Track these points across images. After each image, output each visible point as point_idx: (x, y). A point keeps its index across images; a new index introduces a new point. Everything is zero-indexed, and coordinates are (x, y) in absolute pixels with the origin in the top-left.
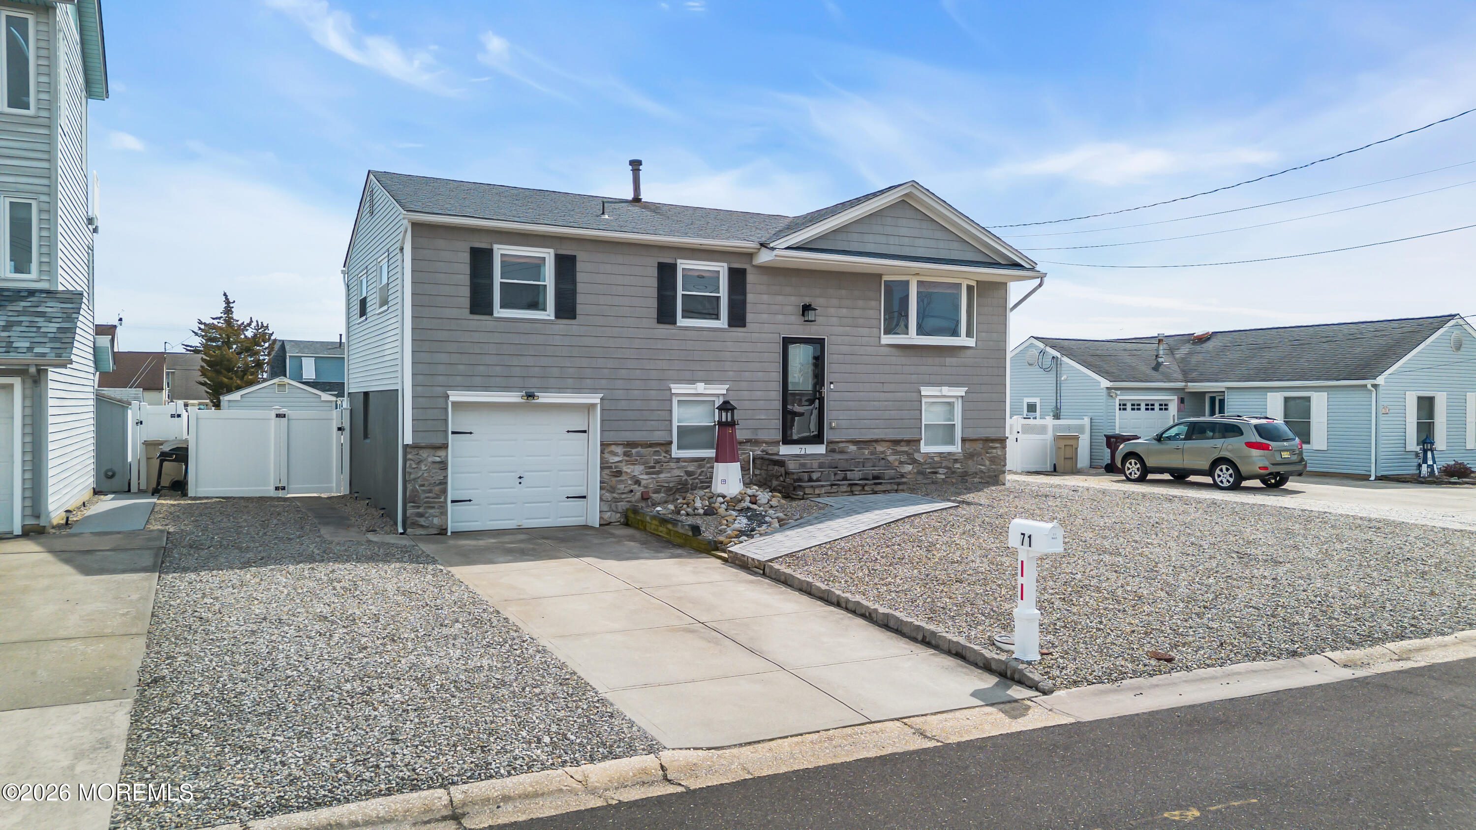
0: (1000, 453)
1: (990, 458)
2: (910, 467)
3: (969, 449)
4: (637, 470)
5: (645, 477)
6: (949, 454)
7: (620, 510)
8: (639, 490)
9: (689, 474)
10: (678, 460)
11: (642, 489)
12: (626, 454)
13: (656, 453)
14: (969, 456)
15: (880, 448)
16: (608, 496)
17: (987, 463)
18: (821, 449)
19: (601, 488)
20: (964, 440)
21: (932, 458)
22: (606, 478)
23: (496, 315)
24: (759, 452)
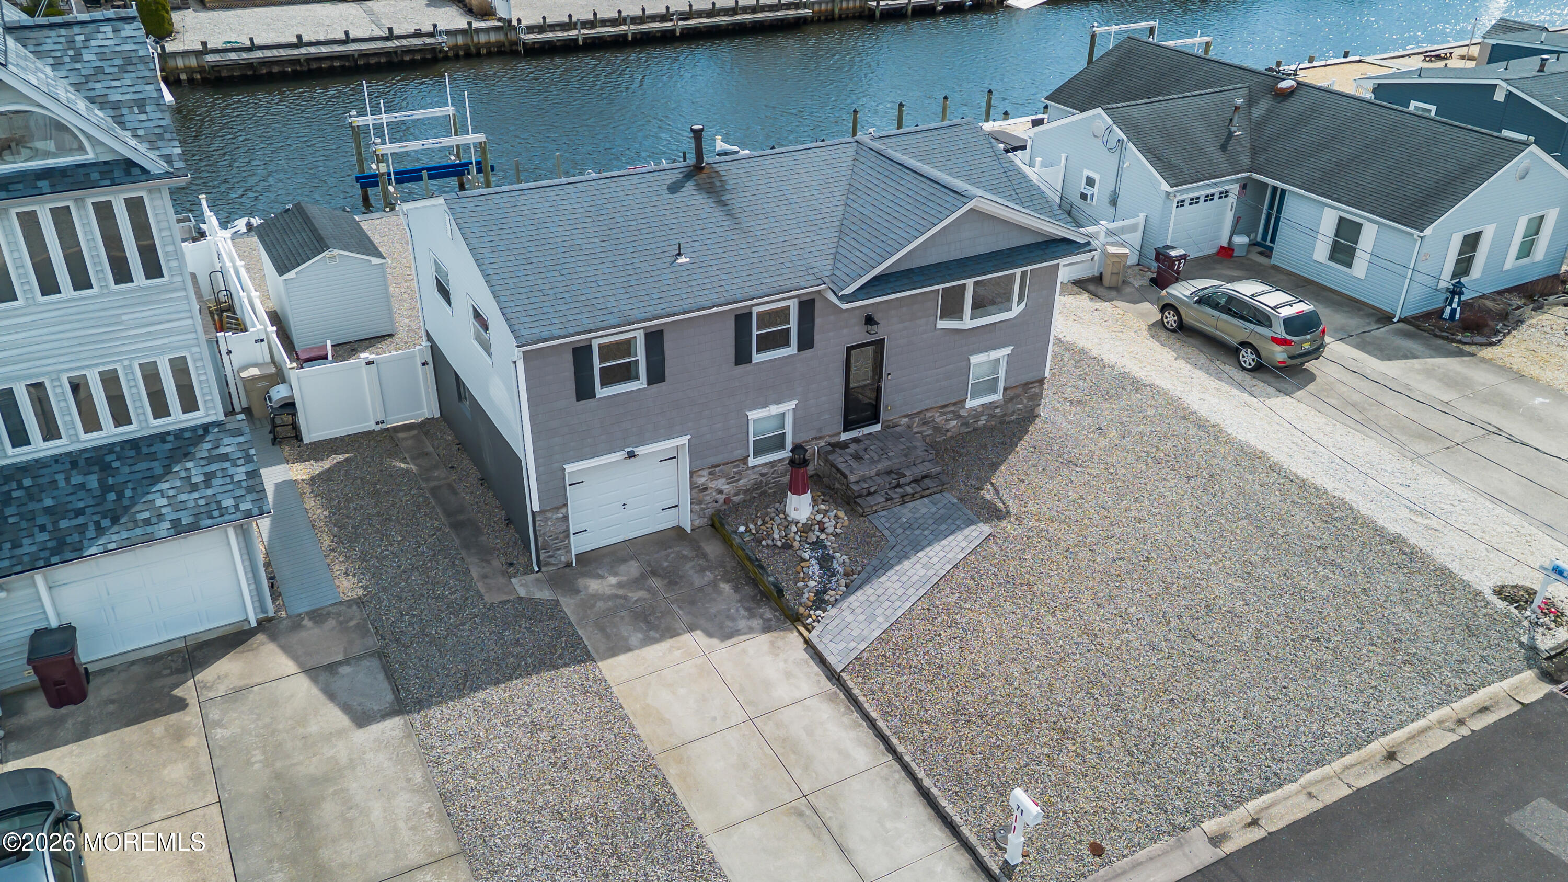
0: (1037, 391)
1: (1028, 397)
2: (955, 422)
3: (1009, 395)
4: (721, 484)
5: (727, 486)
6: (991, 403)
7: (707, 515)
8: (721, 498)
9: (762, 475)
10: (754, 467)
11: (724, 496)
12: (710, 474)
13: (735, 467)
14: (1008, 400)
15: (929, 414)
16: (697, 507)
17: (1025, 401)
18: (877, 428)
19: (691, 503)
20: (1005, 389)
21: (976, 410)
22: (695, 495)
23: (598, 396)
24: (823, 444)
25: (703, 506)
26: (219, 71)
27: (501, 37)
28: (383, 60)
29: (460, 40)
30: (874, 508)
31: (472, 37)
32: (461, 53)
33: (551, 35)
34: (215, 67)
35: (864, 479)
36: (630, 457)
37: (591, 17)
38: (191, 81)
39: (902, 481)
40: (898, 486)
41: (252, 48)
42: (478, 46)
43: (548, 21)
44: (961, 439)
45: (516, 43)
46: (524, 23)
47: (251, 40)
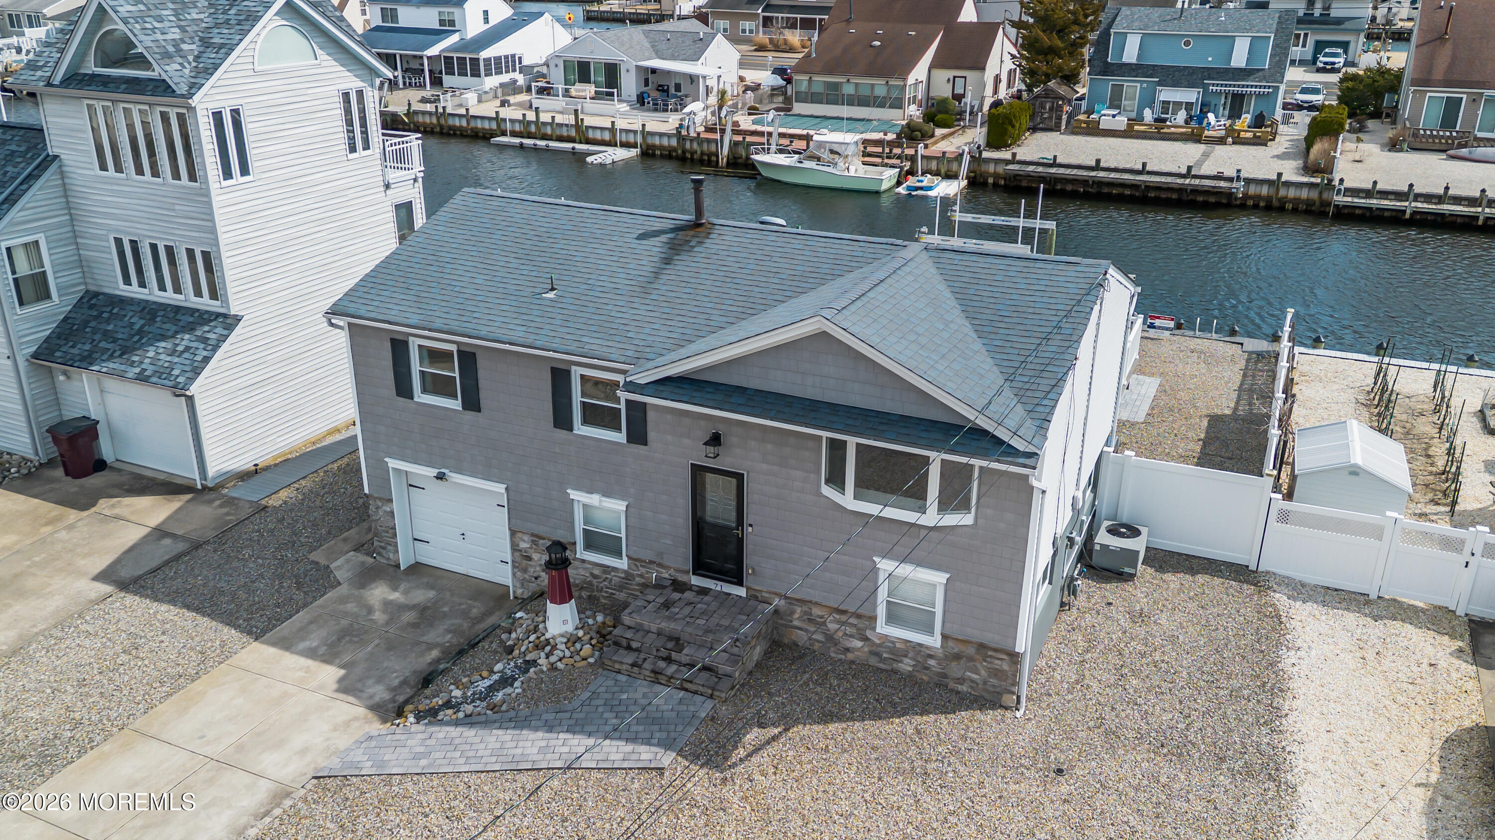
0: (1005, 667)
1: (989, 668)
2: (859, 644)
3: (953, 648)
6: (920, 645)
7: (533, 589)
10: (583, 561)
12: (534, 543)
14: (951, 655)
15: (817, 611)
16: (519, 575)
17: (983, 673)
18: (742, 592)
19: (513, 566)
20: (945, 636)
21: (893, 643)
22: (518, 559)
23: (416, 399)
24: (666, 576)
25: (526, 576)
26: (1021, 180)
27: (1314, 195)
28: (1175, 196)
29: (1265, 191)
30: (617, 666)
31: (1278, 189)
32: (1262, 204)
33: (1375, 201)
34: (1016, 176)
35: (637, 629)
36: (437, 478)
37: (1441, 191)
38: (995, 185)
39: (674, 655)
40: (668, 660)
41: (1055, 164)
42: (1283, 201)
43: (1379, 187)
44: (858, 669)
45: (1329, 204)
46: (1347, 184)
47: (1055, 157)
